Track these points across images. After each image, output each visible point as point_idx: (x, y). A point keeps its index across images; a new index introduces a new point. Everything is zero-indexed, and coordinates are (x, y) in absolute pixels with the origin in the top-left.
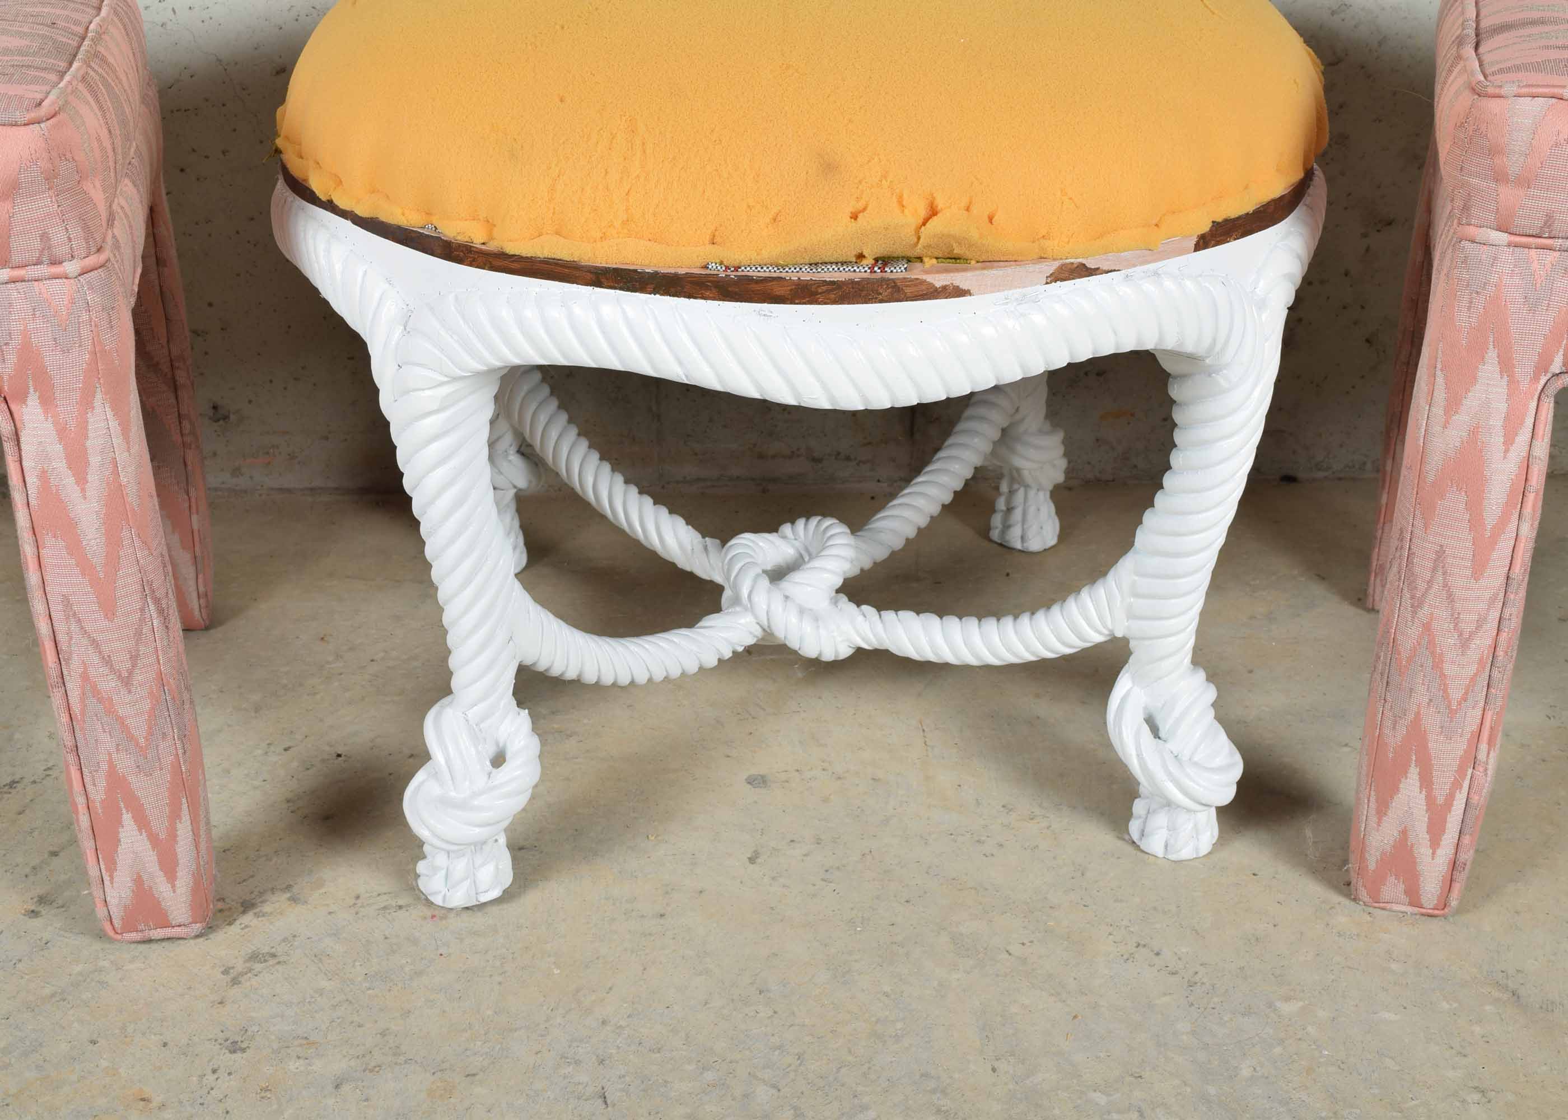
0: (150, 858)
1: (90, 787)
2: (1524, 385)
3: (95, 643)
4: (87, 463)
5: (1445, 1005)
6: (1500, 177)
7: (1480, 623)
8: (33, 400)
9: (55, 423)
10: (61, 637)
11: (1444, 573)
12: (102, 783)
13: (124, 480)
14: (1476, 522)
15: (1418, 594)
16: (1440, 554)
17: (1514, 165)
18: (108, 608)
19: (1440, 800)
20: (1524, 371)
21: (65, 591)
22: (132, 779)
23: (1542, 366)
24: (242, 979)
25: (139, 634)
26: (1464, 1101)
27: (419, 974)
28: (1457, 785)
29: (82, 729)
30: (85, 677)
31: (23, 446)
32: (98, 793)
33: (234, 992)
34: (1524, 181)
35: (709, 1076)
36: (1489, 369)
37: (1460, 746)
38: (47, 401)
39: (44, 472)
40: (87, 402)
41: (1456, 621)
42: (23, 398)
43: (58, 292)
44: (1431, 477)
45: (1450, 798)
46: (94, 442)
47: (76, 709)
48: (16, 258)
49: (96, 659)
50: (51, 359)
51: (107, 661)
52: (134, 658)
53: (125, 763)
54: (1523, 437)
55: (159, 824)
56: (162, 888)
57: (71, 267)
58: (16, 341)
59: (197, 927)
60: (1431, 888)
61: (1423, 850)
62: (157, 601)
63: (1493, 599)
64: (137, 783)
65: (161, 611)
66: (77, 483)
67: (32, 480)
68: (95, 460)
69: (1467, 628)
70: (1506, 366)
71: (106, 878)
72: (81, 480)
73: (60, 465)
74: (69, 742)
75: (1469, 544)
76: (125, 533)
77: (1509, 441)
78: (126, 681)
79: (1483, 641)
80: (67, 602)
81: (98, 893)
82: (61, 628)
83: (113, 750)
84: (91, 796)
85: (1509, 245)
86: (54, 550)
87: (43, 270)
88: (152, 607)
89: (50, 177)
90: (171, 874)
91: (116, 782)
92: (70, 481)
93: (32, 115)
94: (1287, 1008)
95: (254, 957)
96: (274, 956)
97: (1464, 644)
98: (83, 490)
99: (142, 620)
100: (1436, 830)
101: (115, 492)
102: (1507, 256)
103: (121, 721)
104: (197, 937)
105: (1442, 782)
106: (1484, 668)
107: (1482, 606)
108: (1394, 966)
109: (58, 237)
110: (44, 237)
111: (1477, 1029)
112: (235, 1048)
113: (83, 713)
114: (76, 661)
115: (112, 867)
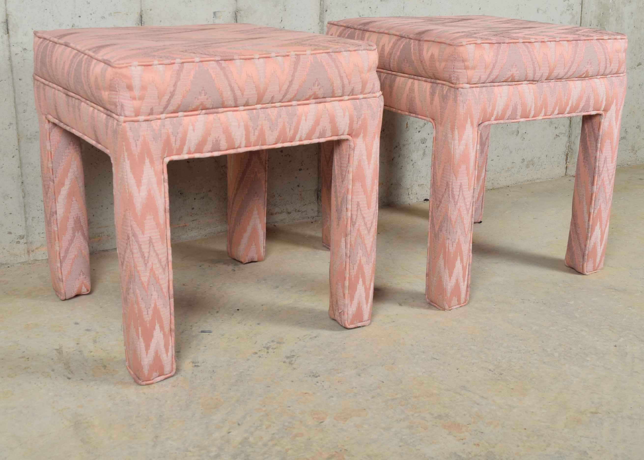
0: (363, 295)
1: (351, 270)
3: (364, 218)
4: (371, 157)
8: (361, 137)
9: (366, 144)
12: (357, 268)
18: (369, 206)
21: (359, 200)
22: (364, 266)
29: (353, 249)
30: (358, 230)
31: (355, 152)
38: (364, 137)
39: (360, 160)
40: (373, 138)
42: (358, 136)
43: (374, 102)
46: (373, 151)
47: (353, 242)
48: (366, 91)
49: (363, 224)
50: (369, 123)
51: (366, 224)
52: (372, 223)
53: (364, 260)
56: (364, 306)
58: (362, 117)
59: (369, 322)
64: (365, 268)
71: (350, 304)
72: (369, 163)
74: (349, 254)
78: (369, 231)
81: (345, 310)
87: (371, 95)
90: (367, 301)
91: (360, 267)
98: (369, 166)
103: (365, 245)
104: (368, 325)
113: (356, 243)
114: (357, 225)
115: (352, 300)
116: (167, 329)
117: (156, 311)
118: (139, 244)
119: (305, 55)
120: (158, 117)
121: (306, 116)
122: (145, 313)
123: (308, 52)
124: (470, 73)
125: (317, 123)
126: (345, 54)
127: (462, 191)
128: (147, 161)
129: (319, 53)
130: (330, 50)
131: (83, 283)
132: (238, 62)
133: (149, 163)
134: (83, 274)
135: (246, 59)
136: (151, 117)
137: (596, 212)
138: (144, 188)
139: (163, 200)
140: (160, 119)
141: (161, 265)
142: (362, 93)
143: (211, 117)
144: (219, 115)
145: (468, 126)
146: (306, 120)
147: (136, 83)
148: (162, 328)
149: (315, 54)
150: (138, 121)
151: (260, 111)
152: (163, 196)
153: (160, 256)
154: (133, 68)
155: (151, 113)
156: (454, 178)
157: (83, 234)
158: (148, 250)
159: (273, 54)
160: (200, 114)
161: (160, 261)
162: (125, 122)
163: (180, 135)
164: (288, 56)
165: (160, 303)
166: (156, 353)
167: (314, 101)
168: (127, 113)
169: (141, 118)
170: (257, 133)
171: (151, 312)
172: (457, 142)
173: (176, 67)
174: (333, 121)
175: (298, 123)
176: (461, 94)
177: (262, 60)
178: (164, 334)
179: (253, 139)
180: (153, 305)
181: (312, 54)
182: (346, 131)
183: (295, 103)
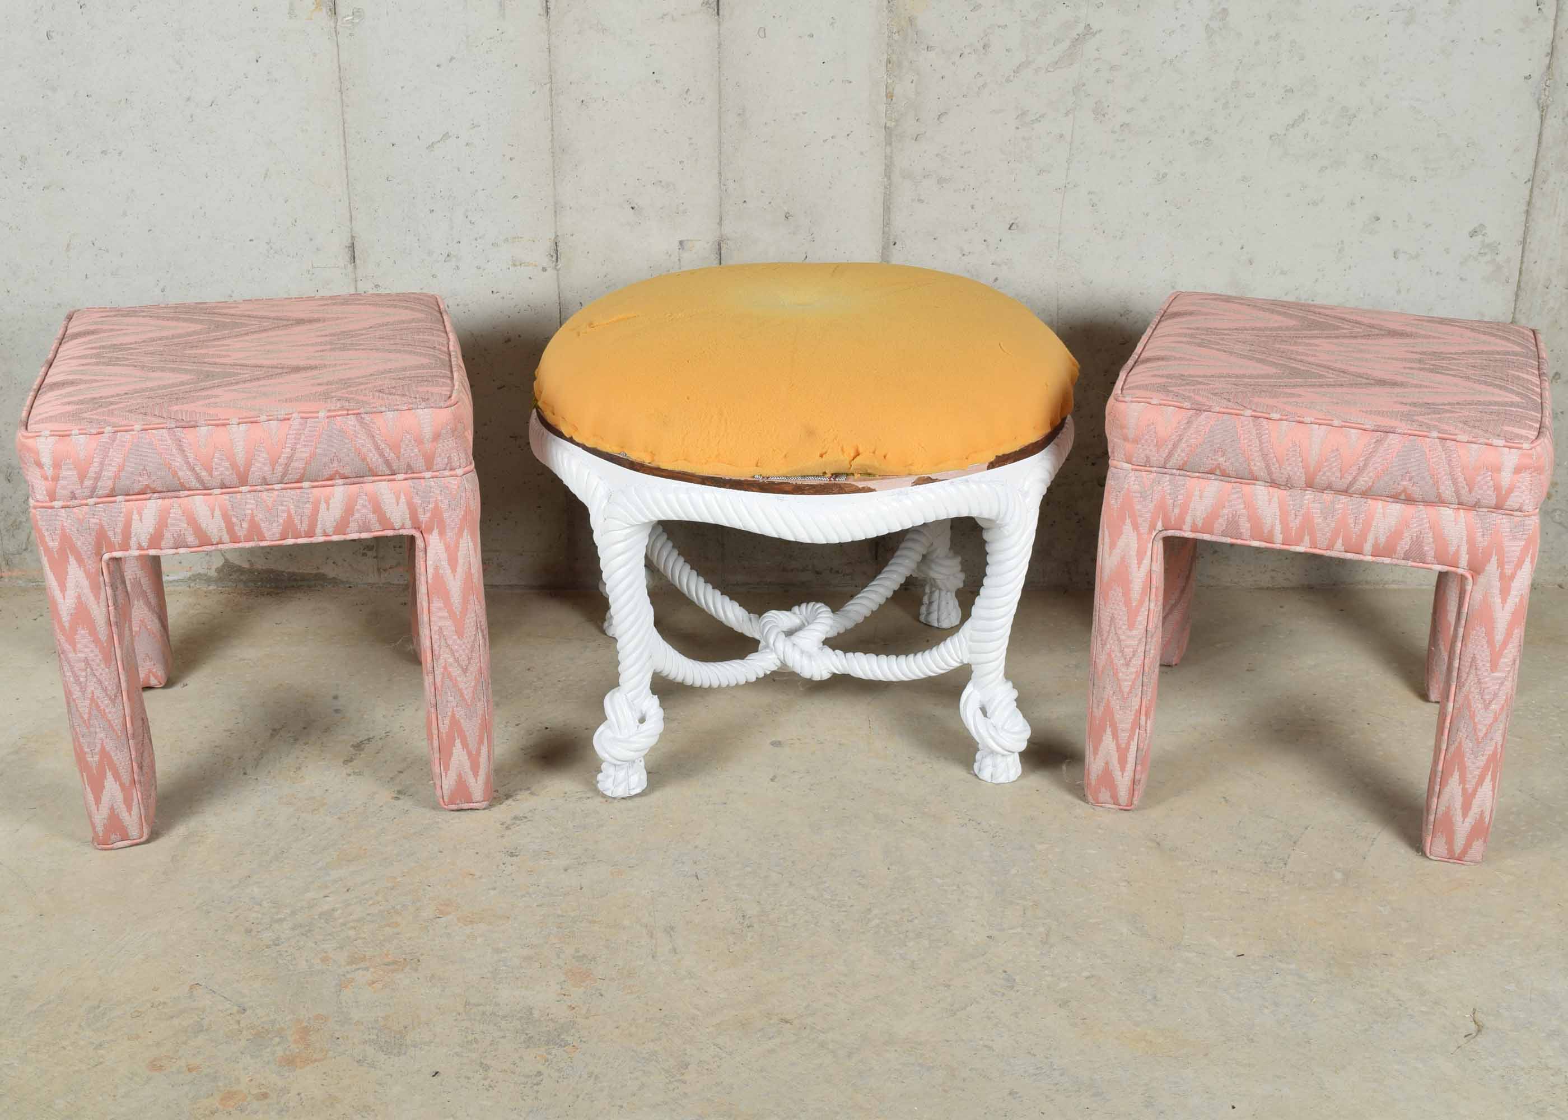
0: (467, 764)
1: (440, 725)
2: (1145, 535)
3: (452, 651)
4: (457, 561)
5: (1121, 847)
6: (1125, 439)
7: (1135, 652)
8: (436, 532)
9: (445, 544)
10: (436, 648)
11: (1115, 628)
12: (447, 723)
13: (473, 571)
14: (1128, 603)
15: (1104, 638)
16: (1112, 619)
17: (1131, 434)
18: (460, 634)
19: (1123, 746)
20: (1144, 528)
21: (440, 625)
22: (462, 721)
23: (1152, 527)
24: (512, 827)
25: (473, 647)
26: (1118, 885)
27: (601, 826)
28: (1131, 738)
29: (441, 695)
30: (445, 668)
31: (428, 554)
32: (444, 729)
33: (508, 832)
34: (1136, 441)
35: (749, 869)
36: (1128, 527)
37: (1130, 717)
38: (442, 533)
39: (436, 566)
40: (460, 534)
41: (1123, 651)
42: (430, 531)
43: (452, 482)
44: (1105, 581)
45: (1128, 744)
46: (461, 554)
47: (439, 684)
48: (435, 468)
49: (452, 659)
50: (447, 514)
51: (457, 660)
52: (470, 659)
53: (460, 713)
54: (1146, 561)
55: (473, 746)
56: (471, 780)
57: (459, 472)
58: (432, 505)
59: (485, 804)
60: (1123, 794)
61: (1117, 773)
62: (482, 631)
63: (1140, 640)
64: (465, 724)
65: (483, 636)
66: (452, 572)
67: (430, 571)
68: (461, 561)
69: (1129, 655)
70: (1136, 527)
71: (443, 774)
72: (454, 570)
73: (445, 563)
74: (433, 702)
75: (1125, 613)
76: (471, 597)
77: (1140, 563)
78: (465, 671)
79: (1137, 662)
80: (441, 630)
81: (438, 782)
82: (435, 642)
83: (455, 705)
84: (441, 730)
85: (1132, 470)
86: (437, 604)
87: (447, 473)
88: (480, 634)
89: (454, 431)
90: (476, 774)
91: (455, 723)
92: (449, 571)
93: (448, 403)
94: (1039, 847)
95: (516, 818)
96: (525, 817)
97: (1128, 664)
98: (454, 576)
99: (475, 640)
100: (1123, 761)
101: (469, 575)
102: (1131, 474)
103: (460, 690)
104: (484, 809)
105: (1123, 737)
106: (1139, 677)
107: (1135, 644)
108: (1100, 831)
109: (455, 457)
110: (449, 458)
111: (1134, 858)
112: (512, 855)
113: (442, 686)
114: (442, 661)
115: (447, 768)
116: (126, 780)
117: (104, 754)
118: (70, 665)
119: (317, 418)
120: (84, 502)
121: (327, 503)
122: (88, 755)
123: (322, 414)
125: (349, 511)
126: (390, 415)
128: (72, 560)
129: (339, 416)
130: (362, 410)
131: (150, 671)
132: (204, 430)
133: (75, 562)
134: (151, 660)
135: (217, 425)
136: (73, 503)
138: (71, 592)
139: (104, 610)
140: (87, 505)
141: (107, 694)
142: (428, 469)
143: (167, 502)
144: (180, 500)
146: (328, 509)
147: (46, 460)
148: (117, 777)
149: (335, 416)
150: (52, 508)
151: (248, 495)
152: (103, 604)
153: (104, 684)
154: (43, 439)
155: (74, 497)
157: (148, 603)
158: (84, 674)
159: (263, 418)
160: (150, 499)
161: (105, 690)
162: (35, 508)
163: (120, 526)
164: (289, 419)
165: (110, 745)
166: (112, 809)
167: (341, 481)
168: (39, 497)
169: (57, 504)
170: (246, 525)
171: (97, 756)
173: (104, 438)
174: (378, 509)
175: (315, 511)
177: (243, 427)
178: (122, 786)
179: (241, 531)
180: (99, 746)
181: (328, 417)
182: (408, 523)
183: (306, 484)
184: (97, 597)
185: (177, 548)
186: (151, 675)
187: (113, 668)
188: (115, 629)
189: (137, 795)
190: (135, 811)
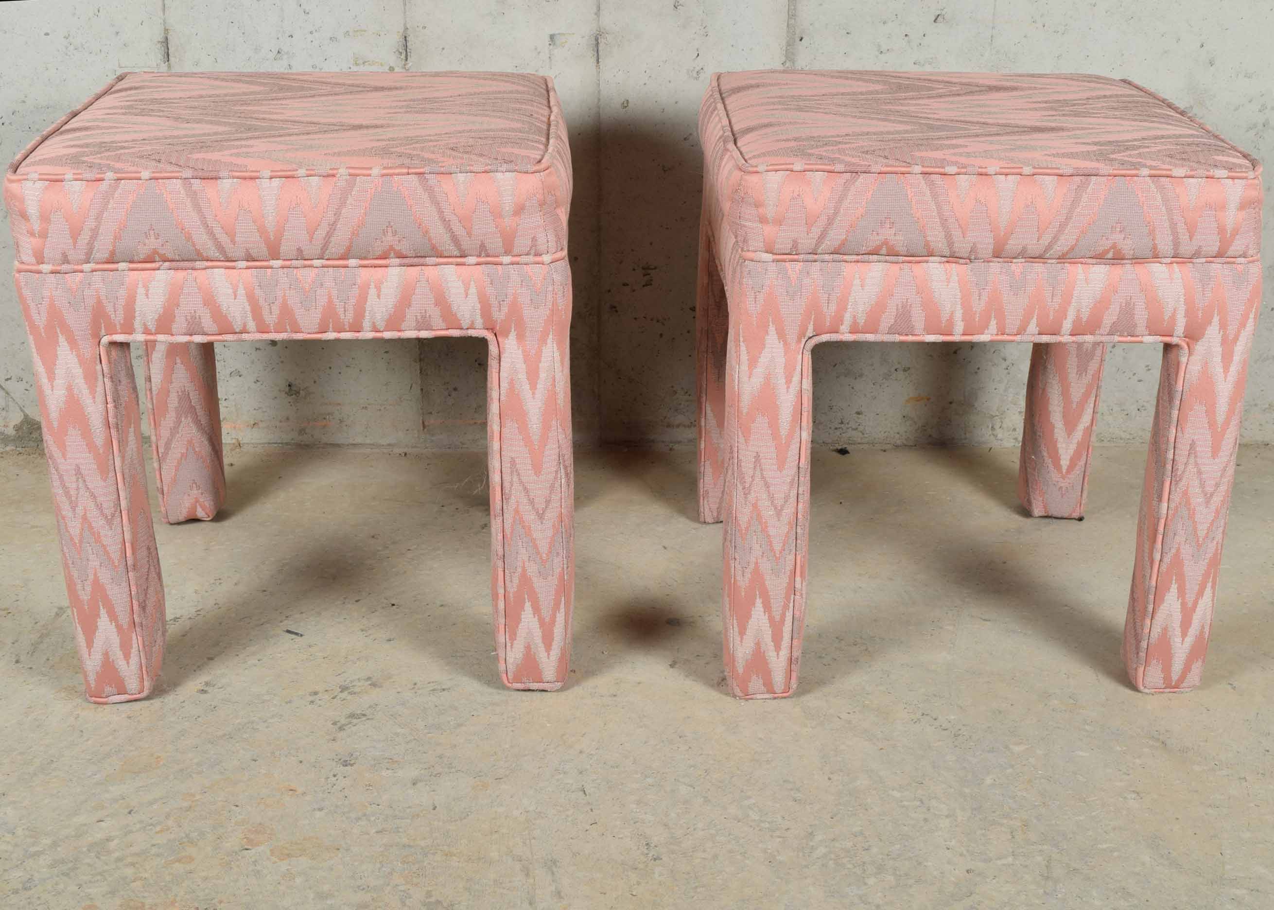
0: (538, 633)
1: (508, 583)
3: (526, 490)
4: (538, 377)
8: (513, 335)
9: (524, 351)
10: (507, 485)
12: (516, 581)
13: (558, 389)
18: (537, 468)
21: (513, 455)
22: (535, 580)
25: (552, 487)
29: (509, 545)
30: (517, 511)
31: (502, 363)
32: (512, 588)
38: (520, 337)
39: (512, 380)
40: (543, 340)
42: (506, 334)
43: (536, 272)
46: (544, 365)
47: (508, 531)
48: (516, 251)
49: (525, 500)
50: (527, 312)
51: (532, 502)
52: (548, 502)
53: (532, 569)
55: (546, 613)
56: (542, 655)
57: (547, 258)
58: (510, 300)
59: (559, 685)
62: (566, 468)
64: (538, 583)
65: (567, 474)
66: (531, 389)
67: (504, 385)
68: (543, 375)
71: (509, 644)
72: (533, 386)
73: (522, 376)
74: (501, 553)
76: (554, 422)
78: (541, 516)
80: (513, 462)
81: (502, 655)
82: (507, 478)
83: (526, 560)
84: (508, 589)
86: (511, 428)
87: (531, 258)
88: (563, 471)
89: (542, 204)
90: (548, 647)
91: (525, 580)
92: (527, 387)
93: (537, 168)
98: (533, 393)
99: (556, 478)
101: (552, 395)
103: (533, 540)
104: (557, 691)
109: (541, 240)
110: (534, 239)
113: (512, 534)
114: (513, 500)
115: (513, 637)
116: (124, 620)
117: (97, 585)
118: (58, 473)
119: (369, 175)
120: (79, 267)
121: (378, 289)
122: (79, 587)
123: (375, 171)
124: (769, 230)
125: (405, 301)
126: (461, 177)
127: (762, 470)
128: (62, 340)
129: (398, 174)
130: (427, 169)
131: (197, 501)
132: (226, 184)
133: (66, 344)
134: (198, 488)
135: (245, 178)
136: (65, 267)
137: (1167, 559)
138: (59, 382)
139: (101, 407)
140: (82, 272)
141: (102, 514)
142: (507, 252)
143: (181, 274)
144: (196, 273)
145: (772, 338)
146: (379, 296)
147: (33, 210)
148: (113, 616)
149: (391, 175)
150: (40, 272)
151: (281, 271)
152: (100, 398)
153: (98, 500)
154: (29, 184)
155: (66, 260)
156: (742, 440)
157: (197, 422)
158: (74, 486)
159: (302, 172)
160: (158, 269)
161: (99, 507)
162: (19, 271)
163: (122, 302)
164: (334, 176)
165: (105, 577)
166: (106, 655)
167: (398, 261)
168: (25, 258)
169: (46, 268)
170: (276, 310)
171: (89, 589)
172: (744, 367)
173: (104, 186)
174: (441, 301)
175: (363, 299)
176: (749, 273)
177: (276, 182)
178: (119, 628)
179: (271, 319)
180: (91, 577)
181: (383, 176)
182: (479, 322)
183: (352, 262)
184: (93, 392)
185: (191, 335)
186: (198, 507)
187: (111, 480)
188: (114, 432)
189: (136, 642)
190: (134, 660)
